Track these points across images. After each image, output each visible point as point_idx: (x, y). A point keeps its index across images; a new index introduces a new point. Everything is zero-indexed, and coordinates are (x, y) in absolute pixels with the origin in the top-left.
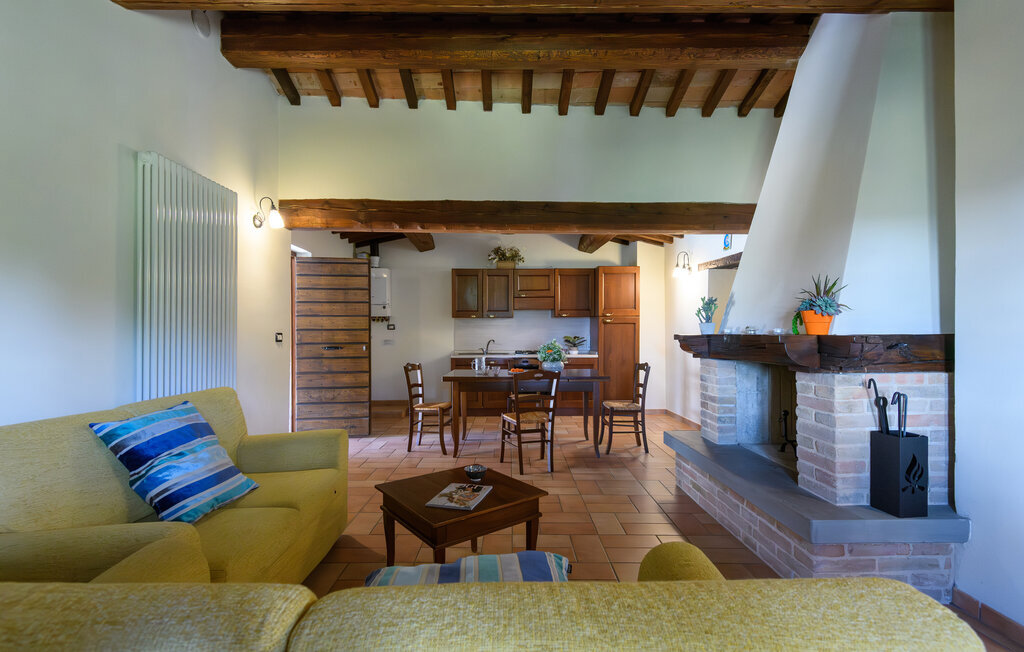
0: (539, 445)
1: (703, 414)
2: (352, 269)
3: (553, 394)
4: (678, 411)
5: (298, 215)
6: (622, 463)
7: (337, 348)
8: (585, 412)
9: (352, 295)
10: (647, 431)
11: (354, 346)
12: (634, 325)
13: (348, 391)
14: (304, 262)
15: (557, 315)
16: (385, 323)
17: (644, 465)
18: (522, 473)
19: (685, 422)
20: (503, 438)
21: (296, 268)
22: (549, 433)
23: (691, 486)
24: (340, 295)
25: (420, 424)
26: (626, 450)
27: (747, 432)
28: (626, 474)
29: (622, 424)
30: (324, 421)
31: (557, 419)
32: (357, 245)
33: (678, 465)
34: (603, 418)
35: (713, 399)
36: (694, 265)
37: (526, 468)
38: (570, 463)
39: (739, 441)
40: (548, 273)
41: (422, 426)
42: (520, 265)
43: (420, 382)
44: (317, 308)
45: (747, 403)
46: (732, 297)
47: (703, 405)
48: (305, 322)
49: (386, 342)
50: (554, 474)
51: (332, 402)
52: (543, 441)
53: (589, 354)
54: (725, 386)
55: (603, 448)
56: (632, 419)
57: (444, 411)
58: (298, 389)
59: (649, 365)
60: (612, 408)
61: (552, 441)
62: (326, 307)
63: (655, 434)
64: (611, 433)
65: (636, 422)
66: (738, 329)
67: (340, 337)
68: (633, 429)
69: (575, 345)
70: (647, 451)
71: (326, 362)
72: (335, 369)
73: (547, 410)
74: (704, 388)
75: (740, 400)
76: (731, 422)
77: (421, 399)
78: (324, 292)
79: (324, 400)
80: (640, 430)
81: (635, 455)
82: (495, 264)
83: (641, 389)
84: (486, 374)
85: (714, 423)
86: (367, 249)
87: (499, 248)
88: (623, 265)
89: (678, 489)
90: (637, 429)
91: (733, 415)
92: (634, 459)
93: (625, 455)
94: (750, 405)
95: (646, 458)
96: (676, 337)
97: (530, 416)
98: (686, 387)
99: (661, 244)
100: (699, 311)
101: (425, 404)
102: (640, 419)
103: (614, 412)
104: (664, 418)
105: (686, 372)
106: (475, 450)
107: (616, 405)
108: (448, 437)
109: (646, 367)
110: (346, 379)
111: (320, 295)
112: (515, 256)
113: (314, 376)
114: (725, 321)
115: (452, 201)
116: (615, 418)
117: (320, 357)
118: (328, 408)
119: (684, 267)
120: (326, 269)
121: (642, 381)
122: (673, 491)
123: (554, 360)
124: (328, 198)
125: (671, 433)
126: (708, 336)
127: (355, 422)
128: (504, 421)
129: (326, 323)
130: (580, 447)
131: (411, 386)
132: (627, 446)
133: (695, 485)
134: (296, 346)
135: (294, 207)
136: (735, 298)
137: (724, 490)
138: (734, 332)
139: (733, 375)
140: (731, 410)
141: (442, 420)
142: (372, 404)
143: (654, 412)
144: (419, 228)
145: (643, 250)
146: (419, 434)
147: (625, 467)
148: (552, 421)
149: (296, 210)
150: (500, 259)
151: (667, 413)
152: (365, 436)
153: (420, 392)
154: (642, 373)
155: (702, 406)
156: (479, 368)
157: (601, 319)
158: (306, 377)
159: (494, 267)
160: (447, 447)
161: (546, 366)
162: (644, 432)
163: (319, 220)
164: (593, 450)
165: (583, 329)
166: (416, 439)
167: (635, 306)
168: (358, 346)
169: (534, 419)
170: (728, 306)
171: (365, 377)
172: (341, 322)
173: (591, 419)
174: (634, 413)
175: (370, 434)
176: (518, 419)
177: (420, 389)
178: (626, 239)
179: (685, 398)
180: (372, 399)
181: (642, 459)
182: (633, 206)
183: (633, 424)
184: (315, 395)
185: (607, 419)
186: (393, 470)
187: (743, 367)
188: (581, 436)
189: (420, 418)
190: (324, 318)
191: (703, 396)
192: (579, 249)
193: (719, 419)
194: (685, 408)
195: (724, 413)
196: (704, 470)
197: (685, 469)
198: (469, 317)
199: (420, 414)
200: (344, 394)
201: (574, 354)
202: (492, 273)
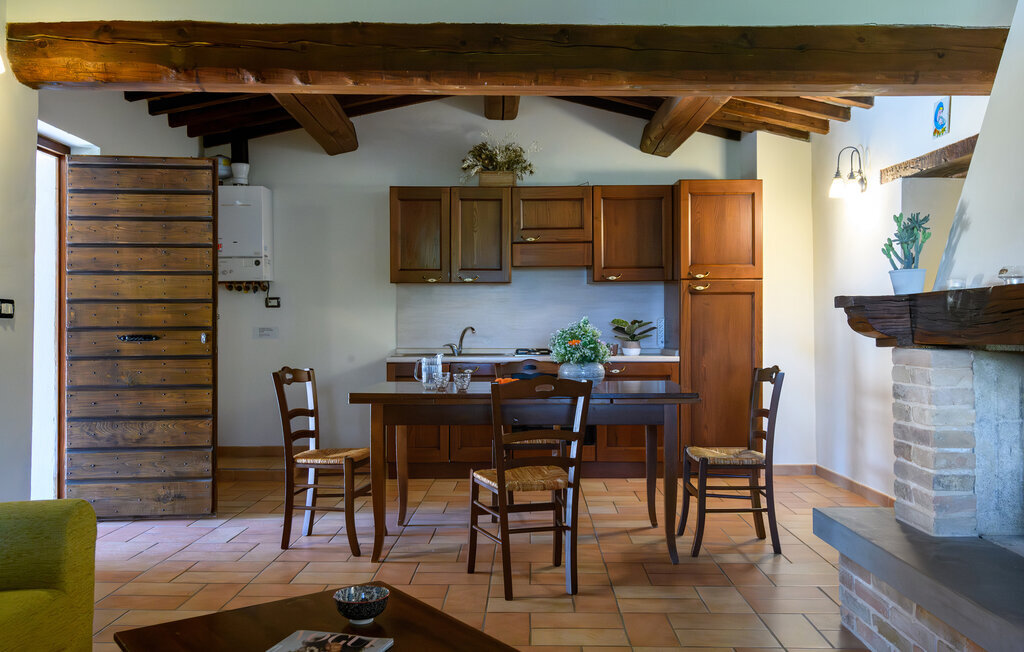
0: (550, 536)
1: (899, 469)
2: (181, 180)
3: (576, 428)
4: (841, 469)
5: (45, 55)
6: (724, 576)
7: (148, 338)
8: (648, 469)
9: (178, 232)
10: (778, 508)
11: (182, 335)
12: (752, 297)
13: (170, 424)
14: (85, 165)
15: (599, 279)
16: (261, 295)
17: (772, 579)
18: (509, 596)
19: (855, 490)
20: (474, 521)
21: (67, 178)
22: (569, 511)
23: (875, 629)
24: (154, 233)
25: (310, 492)
26: (734, 548)
27: (998, 509)
28: (733, 600)
29: (723, 493)
30: (122, 485)
31: (587, 485)
32: (207, 143)
33: (845, 580)
34: (687, 482)
35: (922, 437)
36: (872, 174)
37: (519, 586)
38: (614, 575)
39: (982, 530)
40: (580, 196)
41: (315, 496)
42: (527, 180)
43: (311, 407)
44: (109, 257)
45: (999, 443)
46: (963, 211)
47: (901, 449)
48: (84, 286)
49: (264, 332)
50: (580, 600)
51: (138, 447)
52: (558, 529)
53: (662, 354)
54: (948, 407)
55: (684, 544)
56: (746, 482)
57: (355, 465)
58: (69, 420)
59: (782, 370)
60: (705, 460)
61: (574, 528)
62: (127, 255)
63: (794, 515)
64: (703, 511)
65: (755, 489)
66: (979, 278)
67: (156, 316)
68: (748, 504)
69: (633, 338)
70: (777, 550)
71: (126, 365)
72: (144, 381)
73: (565, 462)
74: (901, 412)
75: (984, 439)
76: (963, 487)
77: (312, 441)
78: (123, 226)
79: (121, 443)
80: (764, 505)
81: (752, 558)
82: (474, 177)
83: (765, 421)
84: (442, 388)
85: (925, 490)
86: (226, 149)
87: (483, 147)
88: (730, 178)
89: (845, 633)
90: (757, 503)
91: (965, 472)
92: (752, 567)
93: (733, 558)
94: (1005, 450)
95: (775, 566)
96: (840, 301)
97: (527, 475)
98: (857, 419)
99: (804, 136)
100: (889, 246)
101: (321, 452)
102: (762, 482)
103: (709, 469)
104: (812, 483)
105: (857, 389)
106: (423, 545)
107: (714, 454)
108: (364, 520)
109: (774, 375)
110: (168, 401)
111: (118, 232)
112: (515, 161)
113: (100, 395)
114: (947, 266)
115: (365, 25)
116: (710, 482)
117: (115, 356)
118: (129, 459)
119: (852, 176)
120: (127, 179)
121: (766, 405)
122: (835, 637)
123: (584, 360)
124: (108, 18)
125: (829, 512)
126: (912, 298)
127: (181, 487)
128: (476, 487)
129: (126, 286)
130: (638, 540)
131: (288, 416)
132: (736, 539)
133: (885, 629)
134: (66, 334)
135: (38, 37)
136: (970, 213)
137: (955, 641)
138: (969, 285)
139: (966, 384)
140: (962, 461)
141: (351, 483)
142: (218, 453)
143: (791, 471)
144: (297, 82)
145: (769, 150)
146: (308, 513)
147: (728, 583)
148: (576, 486)
149: (42, 44)
150: (485, 169)
151: (818, 472)
152: (204, 517)
153: (312, 427)
154: (767, 388)
155: (897, 453)
156: (430, 378)
157: (685, 284)
158: (83, 396)
159: (474, 183)
160: (360, 541)
161: (567, 372)
162: (771, 510)
163: (90, 66)
164: (664, 547)
165: (651, 305)
166: (300, 523)
167: (754, 258)
168: (190, 335)
169: (538, 480)
170: (952, 231)
171: (206, 398)
172: (158, 287)
173: (660, 483)
174: (752, 470)
175: (214, 512)
176: (501, 482)
177: (312, 420)
178: (735, 127)
179: (856, 442)
180: (221, 443)
181: (767, 566)
182: (745, 33)
183: (748, 493)
184: (104, 432)
185: (695, 483)
186: (239, 587)
187: (989, 367)
188: (643, 519)
189: (311, 480)
190: (123, 278)
191: (900, 430)
192: (643, 148)
193: (937, 482)
194: (855, 463)
195: (949, 466)
196: (906, 594)
197: (862, 592)
198: (424, 281)
199: (312, 472)
200: (161, 432)
201: (633, 354)
202: (468, 195)
